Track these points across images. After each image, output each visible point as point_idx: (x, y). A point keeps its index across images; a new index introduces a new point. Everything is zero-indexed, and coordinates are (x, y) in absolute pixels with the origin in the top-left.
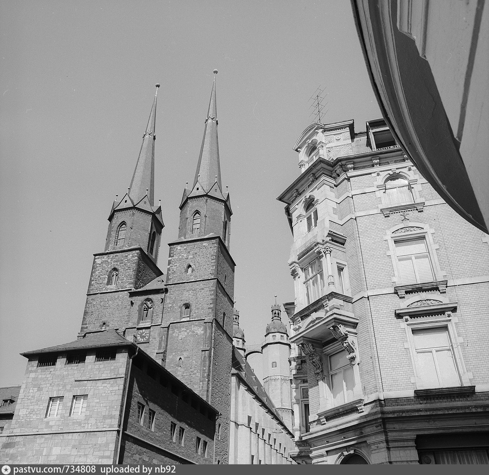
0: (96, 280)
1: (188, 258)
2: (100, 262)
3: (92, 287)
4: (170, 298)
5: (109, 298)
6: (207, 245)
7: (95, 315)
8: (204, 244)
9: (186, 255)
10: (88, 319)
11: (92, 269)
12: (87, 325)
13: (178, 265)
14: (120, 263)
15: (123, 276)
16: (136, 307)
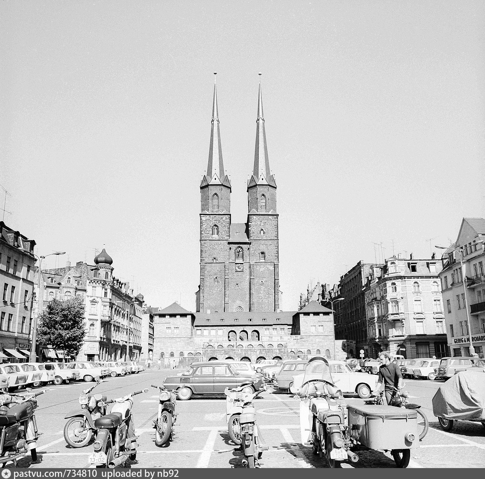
0: (204, 231)
1: (261, 225)
2: (205, 220)
3: (203, 235)
4: (253, 248)
5: (215, 243)
6: (272, 218)
7: (208, 252)
8: (270, 218)
9: (259, 223)
10: (204, 255)
11: (201, 224)
12: (204, 259)
13: (255, 228)
14: (219, 222)
15: (222, 231)
16: (233, 251)
